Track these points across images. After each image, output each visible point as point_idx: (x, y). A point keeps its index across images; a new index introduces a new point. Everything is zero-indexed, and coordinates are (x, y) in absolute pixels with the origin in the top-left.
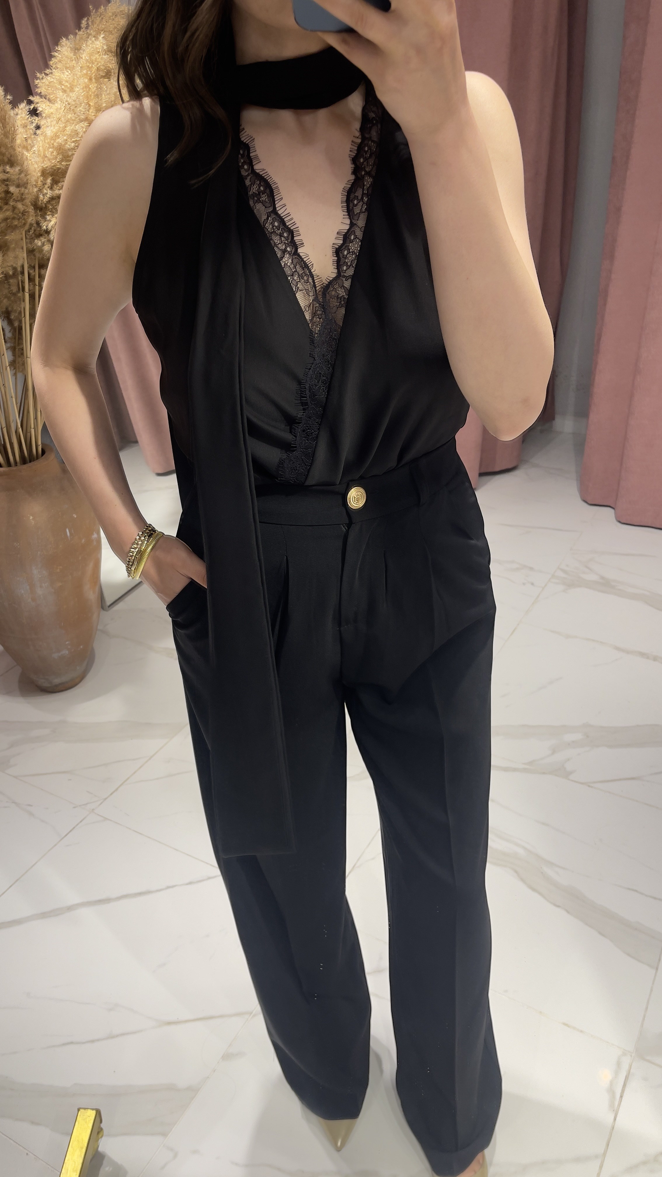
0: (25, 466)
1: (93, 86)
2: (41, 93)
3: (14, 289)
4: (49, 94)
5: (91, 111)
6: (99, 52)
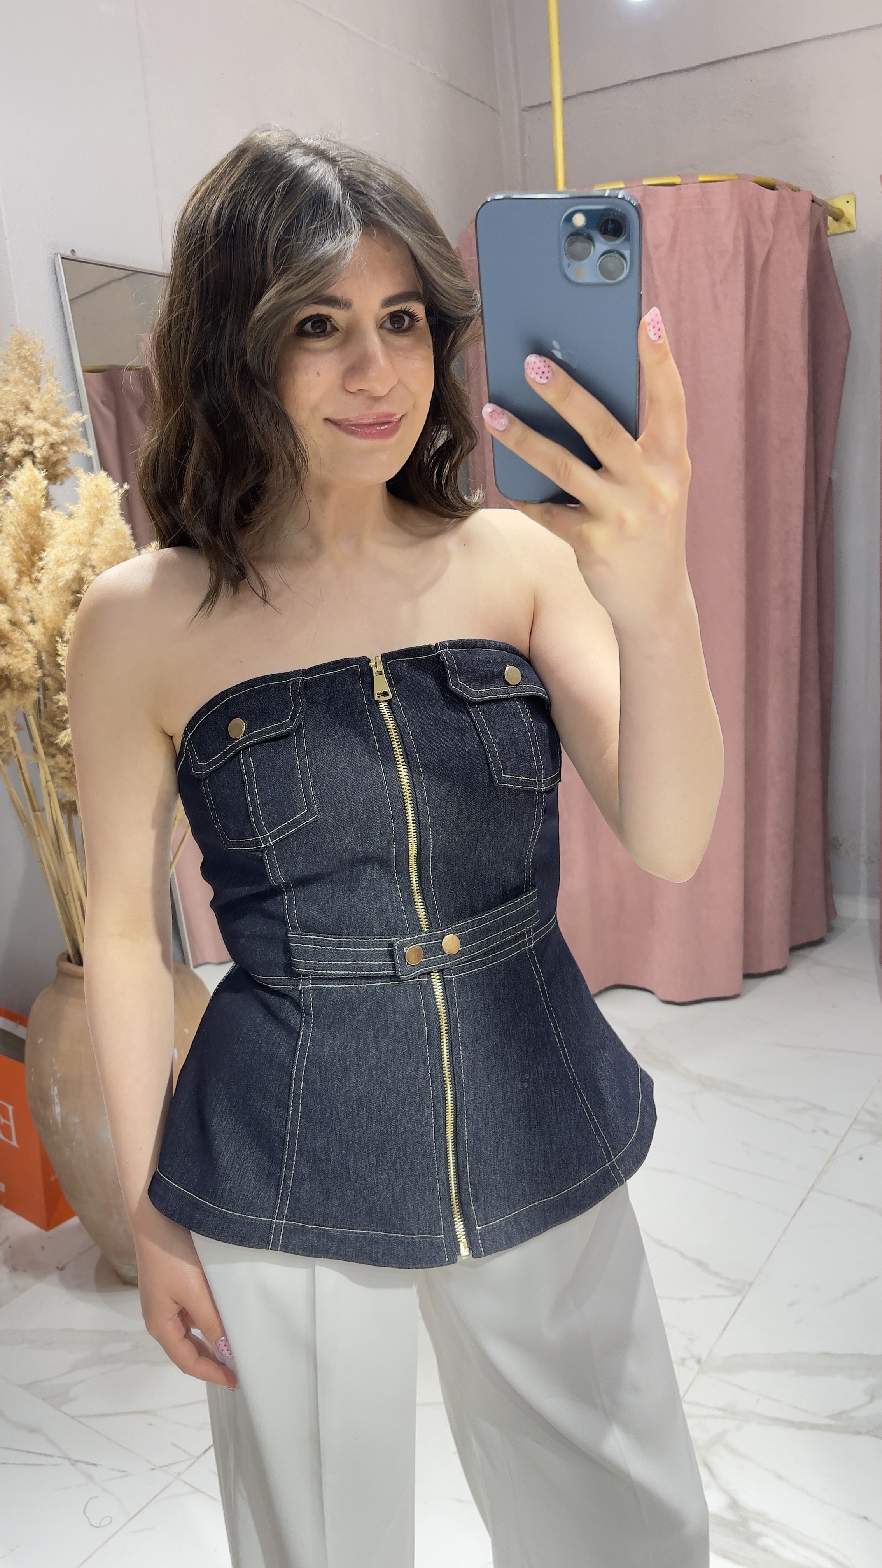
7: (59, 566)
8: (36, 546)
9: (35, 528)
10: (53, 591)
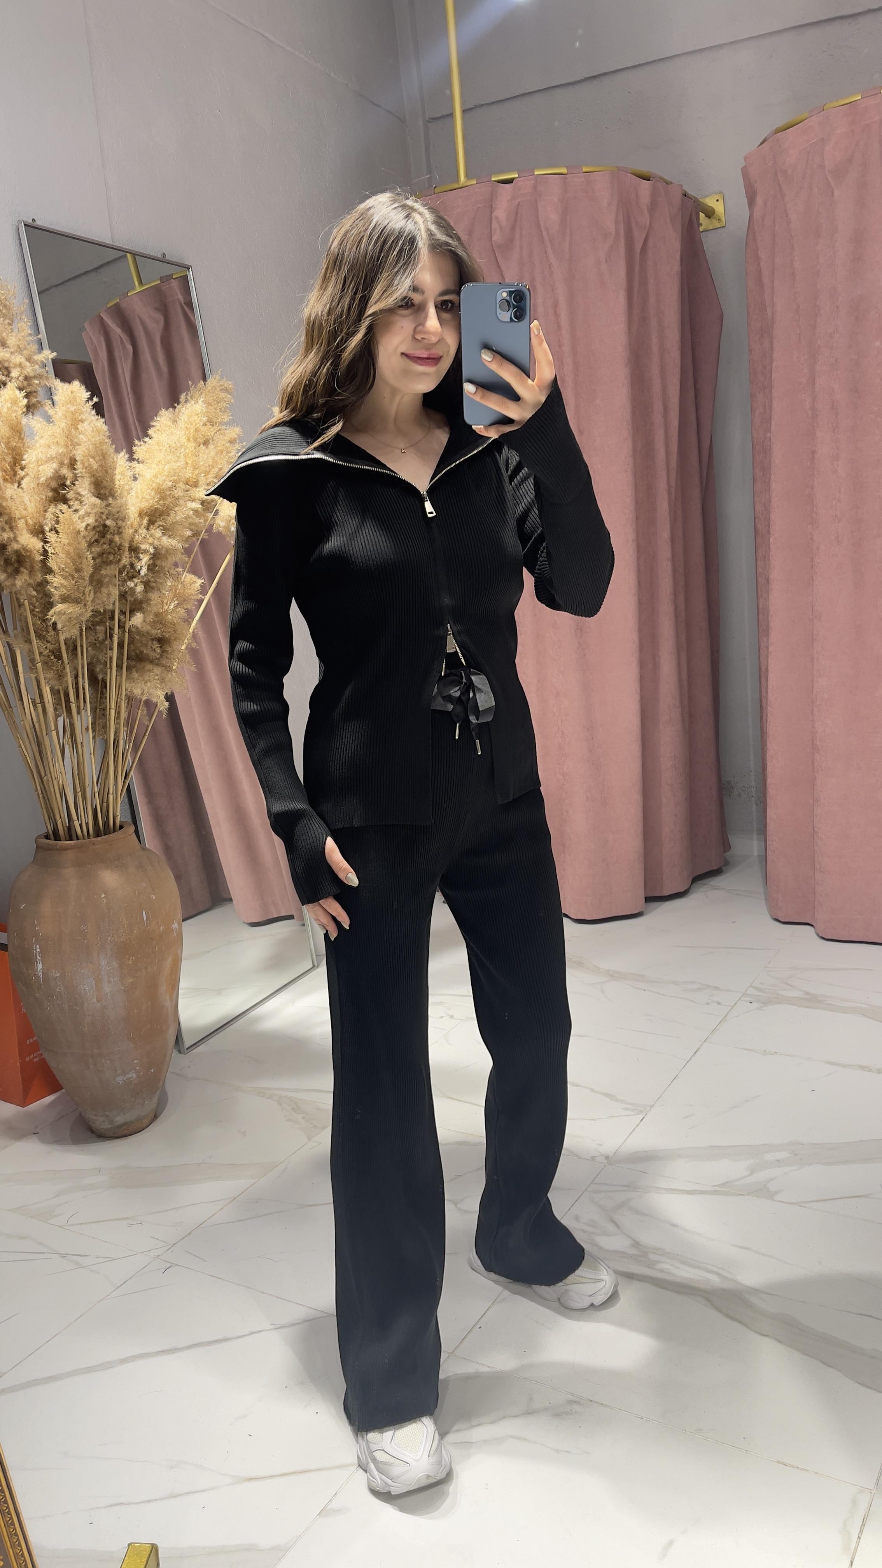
0: (99, 839)
1: (191, 445)
2: (138, 459)
3: (101, 636)
4: (147, 460)
5: (188, 468)
6: (197, 414)
7: (40, 466)
8: (17, 457)
9: (17, 440)
10: (34, 488)
